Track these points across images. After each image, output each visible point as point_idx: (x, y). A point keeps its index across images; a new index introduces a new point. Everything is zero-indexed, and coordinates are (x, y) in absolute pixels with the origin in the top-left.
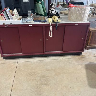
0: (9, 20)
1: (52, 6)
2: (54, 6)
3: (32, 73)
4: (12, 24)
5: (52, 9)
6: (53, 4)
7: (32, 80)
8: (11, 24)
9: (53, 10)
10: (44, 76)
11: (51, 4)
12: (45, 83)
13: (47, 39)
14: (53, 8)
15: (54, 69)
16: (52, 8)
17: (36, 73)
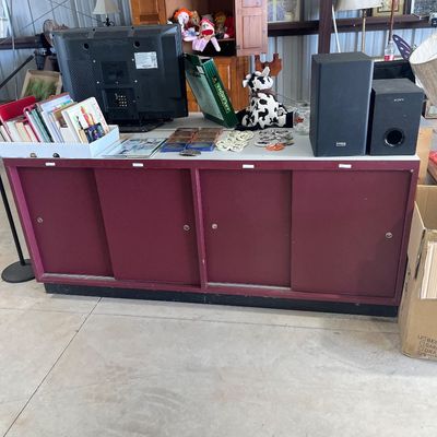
0: (52, 141)
1: (252, 86)
2: (263, 82)
3: (123, 369)
4: (61, 157)
5: (257, 96)
6: (254, 76)
7: (108, 400)
8: (58, 156)
9: (263, 102)
10: (163, 392)
11: (245, 83)
12: (153, 424)
13: (214, 226)
14: (260, 95)
15: (224, 368)
16: (255, 93)
17: (136, 373)
